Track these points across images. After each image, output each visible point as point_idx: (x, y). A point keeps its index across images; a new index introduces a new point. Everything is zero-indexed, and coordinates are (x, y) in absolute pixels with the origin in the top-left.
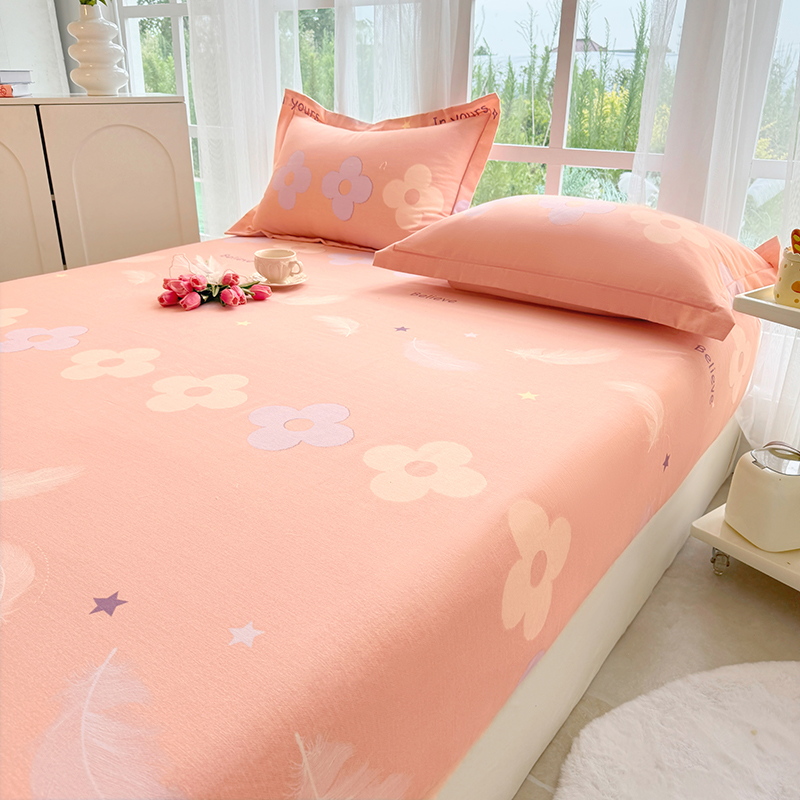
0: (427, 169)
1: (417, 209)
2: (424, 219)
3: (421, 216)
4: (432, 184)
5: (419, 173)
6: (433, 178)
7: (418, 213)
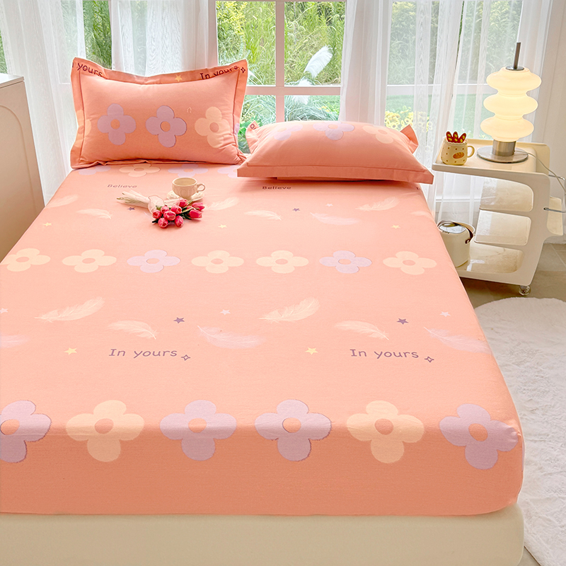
0: (217, 109)
1: (220, 134)
2: (225, 139)
3: (222, 138)
4: (223, 118)
5: (213, 112)
6: (223, 114)
7: (221, 136)
